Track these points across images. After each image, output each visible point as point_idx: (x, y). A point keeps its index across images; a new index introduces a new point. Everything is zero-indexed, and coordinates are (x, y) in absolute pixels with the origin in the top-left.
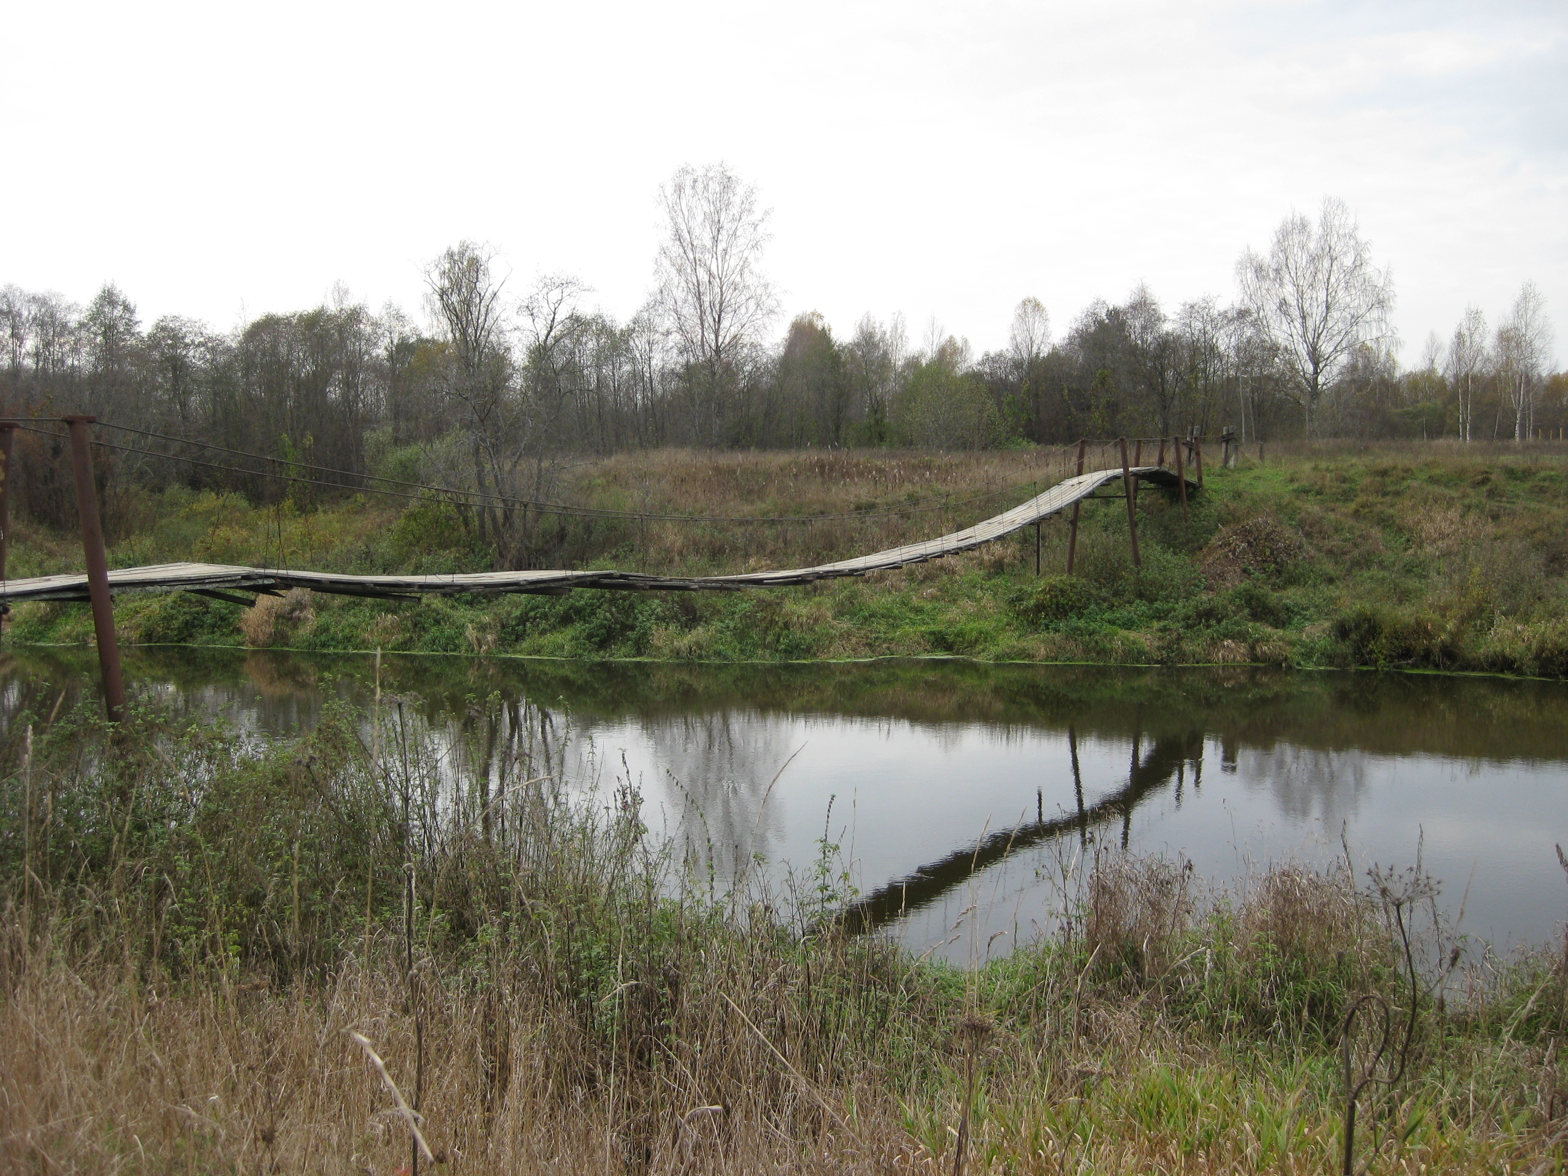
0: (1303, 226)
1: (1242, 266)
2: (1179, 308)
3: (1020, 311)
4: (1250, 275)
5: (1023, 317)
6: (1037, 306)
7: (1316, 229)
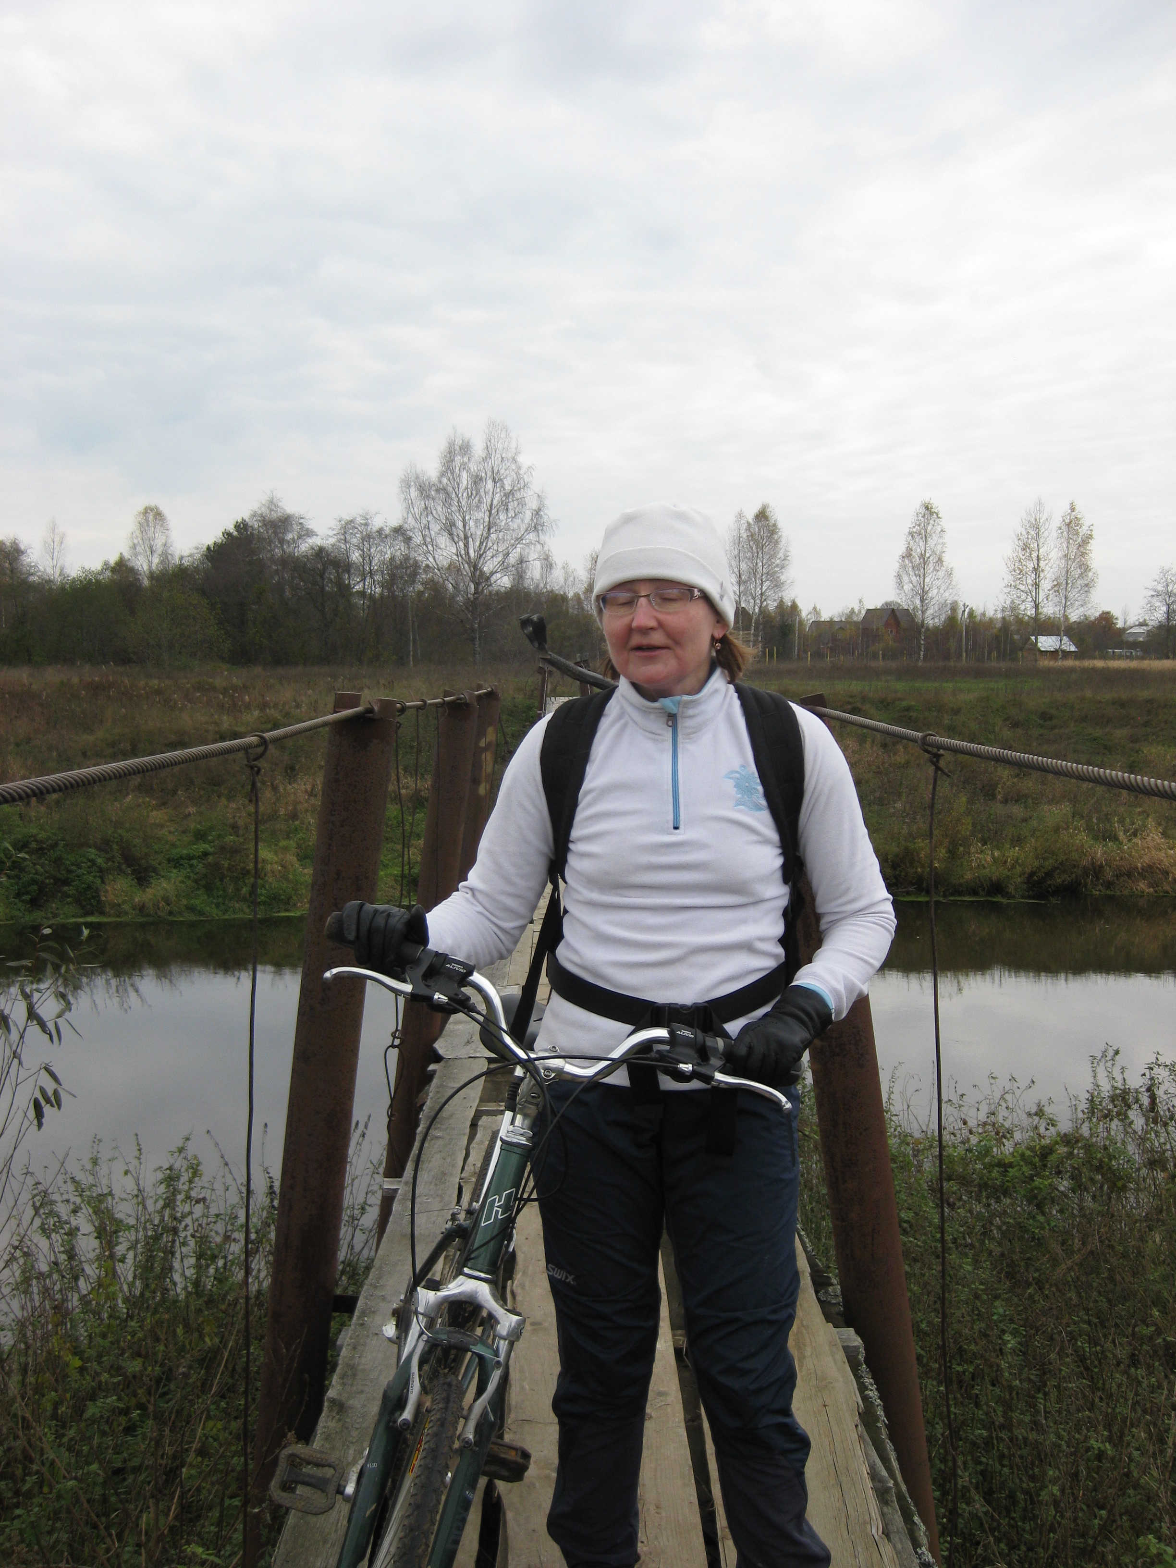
0: (466, 448)
1: (406, 484)
2: (334, 524)
3: (141, 518)
4: (414, 493)
5: (143, 526)
6: (159, 515)
7: (478, 449)
